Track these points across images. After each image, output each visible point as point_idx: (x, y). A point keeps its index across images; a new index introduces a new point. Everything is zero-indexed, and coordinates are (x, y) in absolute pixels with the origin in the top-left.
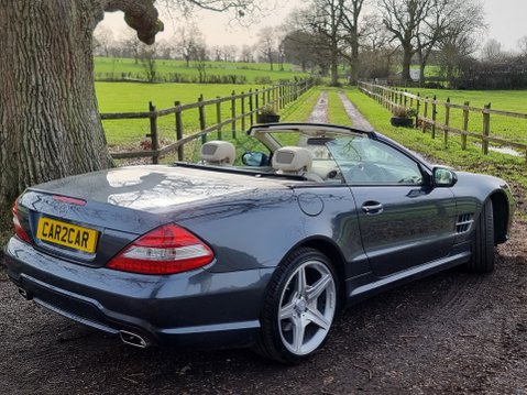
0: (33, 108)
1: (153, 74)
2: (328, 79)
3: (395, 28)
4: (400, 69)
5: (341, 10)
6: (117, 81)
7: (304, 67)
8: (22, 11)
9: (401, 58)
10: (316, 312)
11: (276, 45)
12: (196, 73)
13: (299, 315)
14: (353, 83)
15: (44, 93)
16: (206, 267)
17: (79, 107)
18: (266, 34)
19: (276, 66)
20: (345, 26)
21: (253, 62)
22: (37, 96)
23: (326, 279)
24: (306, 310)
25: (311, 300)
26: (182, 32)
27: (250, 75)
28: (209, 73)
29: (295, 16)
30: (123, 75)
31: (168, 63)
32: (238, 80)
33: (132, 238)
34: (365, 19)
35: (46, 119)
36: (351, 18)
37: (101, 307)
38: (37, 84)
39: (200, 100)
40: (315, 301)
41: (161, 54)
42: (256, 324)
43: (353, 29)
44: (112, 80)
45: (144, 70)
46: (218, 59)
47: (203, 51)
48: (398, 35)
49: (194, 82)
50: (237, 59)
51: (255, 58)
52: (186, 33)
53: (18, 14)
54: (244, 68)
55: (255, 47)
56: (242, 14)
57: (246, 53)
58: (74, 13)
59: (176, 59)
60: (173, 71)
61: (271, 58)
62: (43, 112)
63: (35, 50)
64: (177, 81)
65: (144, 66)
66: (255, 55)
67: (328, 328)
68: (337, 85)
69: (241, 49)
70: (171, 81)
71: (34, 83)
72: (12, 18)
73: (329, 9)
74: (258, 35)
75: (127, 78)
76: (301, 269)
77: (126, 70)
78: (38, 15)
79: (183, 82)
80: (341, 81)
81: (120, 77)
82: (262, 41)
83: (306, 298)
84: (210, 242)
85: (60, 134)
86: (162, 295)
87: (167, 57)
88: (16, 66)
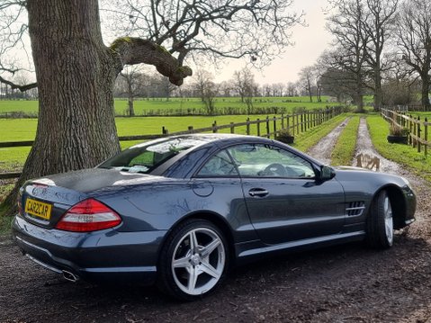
0: (68, 133)
1: (212, 109)
2: (355, 107)
3: (413, 62)
4: (420, 97)
5: (365, 50)
6: (184, 115)
7: (338, 98)
8: (61, 67)
9: (420, 87)
10: (208, 265)
11: (314, 82)
12: (245, 107)
13: (194, 267)
14: (377, 110)
15: (76, 123)
16: (115, 228)
17: (101, 131)
18: (307, 73)
19: (315, 99)
20: (369, 63)
21: (297, 95)
22: (70, 124)
23: (217, 242)
24: (200, 263)
25: (205, 256)
26: (238, 74)
27: (290, 107)
28: (256, 106)
29: (325, 57)
30: (189, 111)
31: (227, 99)
32: (279, 111)
33: (67, 208)
34: (386, 56)
35: (76, 140)
36: (374, 56)
37: (50, 255)
38: (71, 116)
39: (214, 125)
40: (208, 257)
41: (222, 93)
42: (154, 269)
43: (376, 64)
44: (180, 115)
45: (204, 106)
46: (268, 95)
47: (256, 89)
48: (416, 68)
49: (244, 114)
50: (283, 94)
51: (299, 92)
52: (241, 76)
53: (59, 68)
54: (288, 101)
55: (298, 84)
56: (254, 59)
57: (291, 89)
58: (98, 66)
59: (235, 96)
60: (227, 106)
61: (310, 92)
62: (74, 135)
63: (70, 92)
64: (230, 114)
65: (205, 102)
66: (298, 90)
67: (218, 277)
68: (363, 111)
69: (287, 86)
70: (226, 114)
71: (68, 116)
72: (55, 72)
73: (354, 50)
74: (300, 74)
75: (192, 112)
76: (192, 233)
77: (191, 107)
78: (72, 69)
79: (235, 114)
80: (367, 108)
81: (187, 113)
82: (303, 79)
83: (200, 255)
84: (121, 213)
85: (86, 150)
86: (86, 245)
87: (227, 95)
88: (57, 104)
